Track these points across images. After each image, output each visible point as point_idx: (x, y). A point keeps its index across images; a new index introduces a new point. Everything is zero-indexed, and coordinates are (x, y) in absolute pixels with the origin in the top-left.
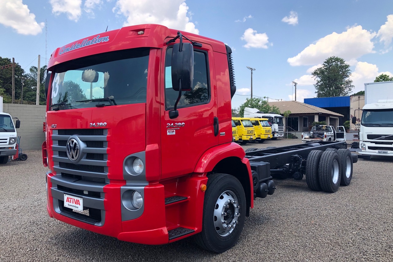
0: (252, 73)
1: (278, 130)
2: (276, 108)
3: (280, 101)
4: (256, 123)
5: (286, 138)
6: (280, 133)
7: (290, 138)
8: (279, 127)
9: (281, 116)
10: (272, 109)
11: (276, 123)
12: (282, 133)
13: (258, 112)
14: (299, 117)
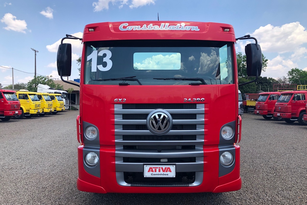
0: (35, 54)
1: (65, 103)
2: (60, 86)
3: (57, 80)
4: (52, 98)
5: (70, 110)
6: (66, 106)
7: (73, 110)
8: (66, 101)
9: (66, 92)
10: (57, 86)
11: (64, 97)
12: (68, 106)
13: (50, 89)
14: (76, 93)
